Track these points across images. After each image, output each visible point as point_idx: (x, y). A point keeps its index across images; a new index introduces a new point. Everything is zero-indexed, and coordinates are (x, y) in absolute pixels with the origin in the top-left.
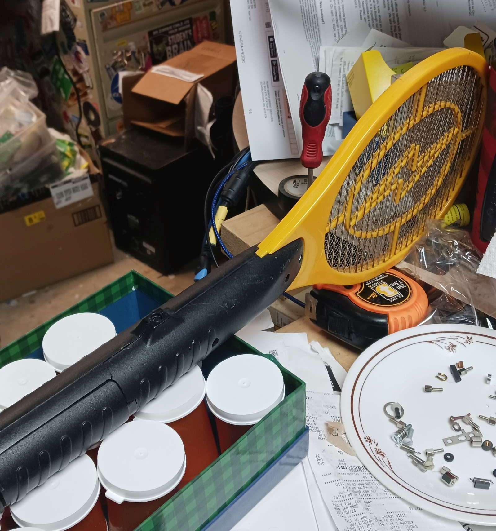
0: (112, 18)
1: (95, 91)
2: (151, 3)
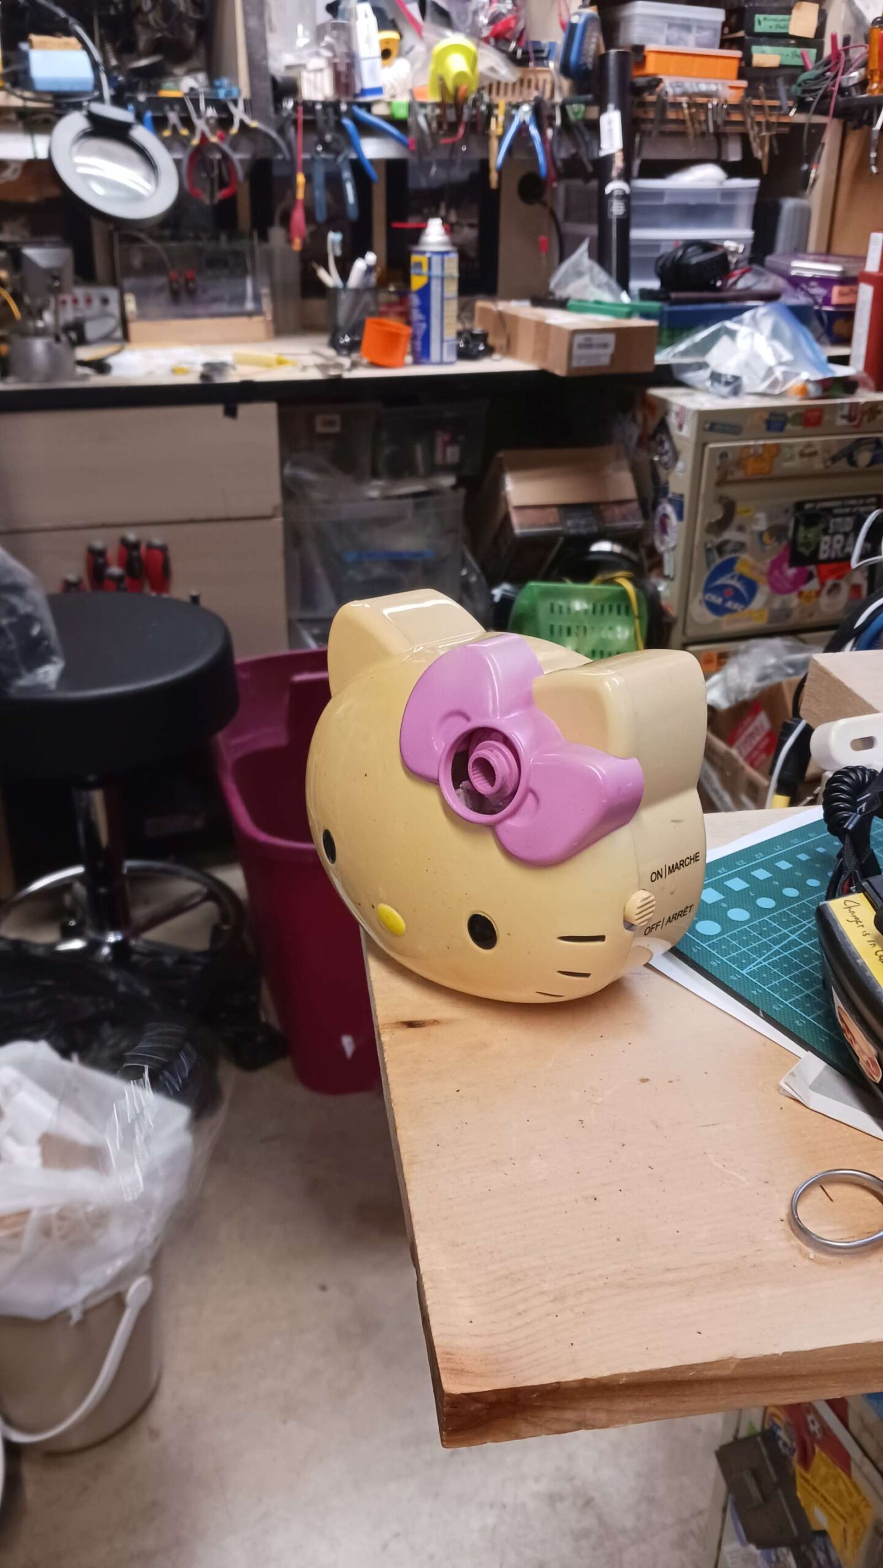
0: (740, 464)
1: (676, 584)
2: (815, 454)
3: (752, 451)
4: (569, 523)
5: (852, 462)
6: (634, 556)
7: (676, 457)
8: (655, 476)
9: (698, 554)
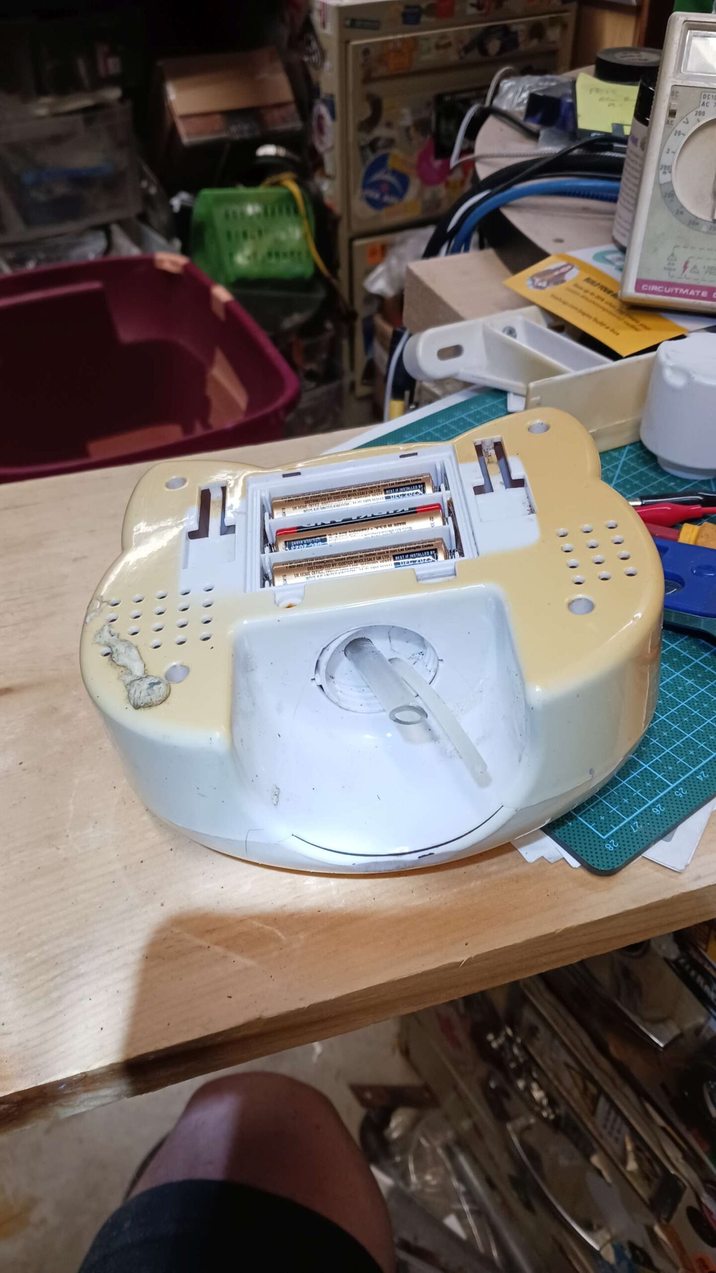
0: (382, 59)
1: (337, 182)
2: (449, 45)
3: (391, 46)
4: (234, 129)
5: (484, 52)
6: (297, 158)
7: (323, 55)
8: (308, 77)
9: (354, 153)
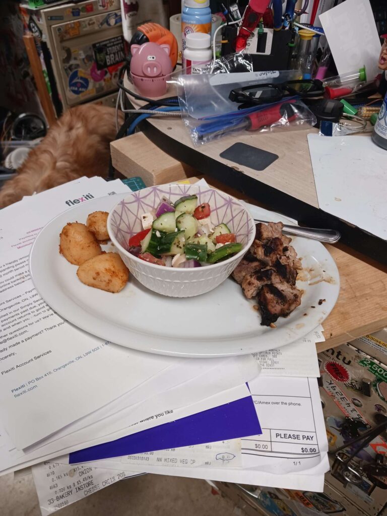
2: (94, 23)
3: (69, 26)
5: (109, 25)
9: (63, 72)
